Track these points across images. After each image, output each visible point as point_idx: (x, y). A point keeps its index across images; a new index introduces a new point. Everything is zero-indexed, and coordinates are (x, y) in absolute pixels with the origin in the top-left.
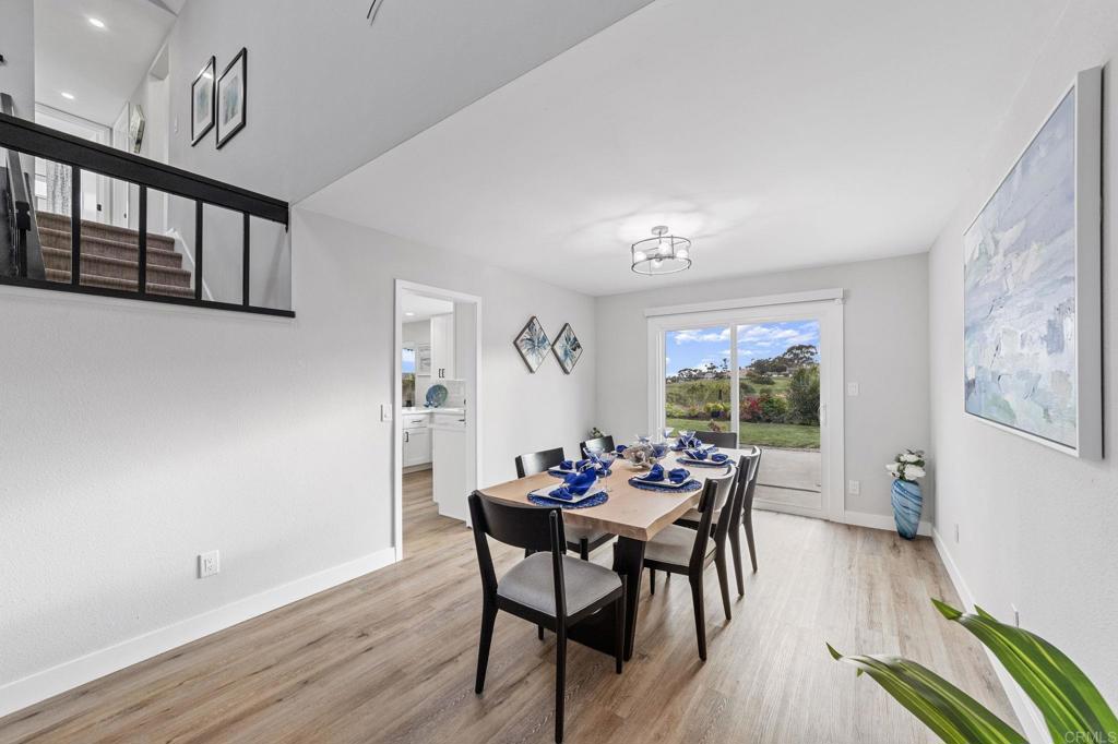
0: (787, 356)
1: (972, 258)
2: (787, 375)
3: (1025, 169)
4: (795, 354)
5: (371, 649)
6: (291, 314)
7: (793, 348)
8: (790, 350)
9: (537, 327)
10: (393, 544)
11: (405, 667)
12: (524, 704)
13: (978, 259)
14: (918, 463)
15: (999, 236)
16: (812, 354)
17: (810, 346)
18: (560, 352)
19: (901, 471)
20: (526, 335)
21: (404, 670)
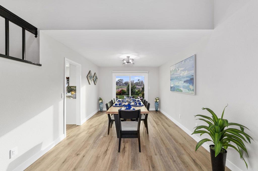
0: (118, 81)
1: (173, 70)
2: (118, 85)
3: (185, 62)
4: (120, 81)
5: (84, 156)
6: (40, 65)
7: (119, 80)
8: (118, 80)
9: (91, 73)
10: (64, 133)
11: (98, 155)
12: (129, 150)
13: (174, 70)
14: (158, 99)
15: (179, 68)
16: (123, 81)
17: (122, 80)
18: (94, 79)
19: (156, 101)
20: (89, 75)
21: (99, 156)
